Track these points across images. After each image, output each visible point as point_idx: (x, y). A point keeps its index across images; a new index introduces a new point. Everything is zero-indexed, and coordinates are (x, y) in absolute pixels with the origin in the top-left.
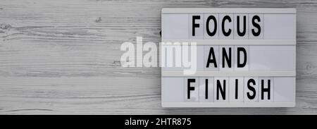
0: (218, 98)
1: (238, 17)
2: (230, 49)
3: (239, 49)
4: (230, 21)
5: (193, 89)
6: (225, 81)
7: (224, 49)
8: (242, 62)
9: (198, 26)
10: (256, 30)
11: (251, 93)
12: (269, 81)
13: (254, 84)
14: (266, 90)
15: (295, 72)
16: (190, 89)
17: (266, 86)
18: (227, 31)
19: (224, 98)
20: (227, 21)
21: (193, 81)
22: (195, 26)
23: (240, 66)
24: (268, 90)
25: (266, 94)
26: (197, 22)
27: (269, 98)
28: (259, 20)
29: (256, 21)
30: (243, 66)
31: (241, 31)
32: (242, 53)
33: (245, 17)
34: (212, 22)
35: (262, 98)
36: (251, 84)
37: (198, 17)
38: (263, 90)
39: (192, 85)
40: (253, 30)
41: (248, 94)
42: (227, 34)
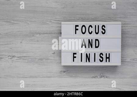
0: (86, 62)
1: (95, 26)
2: (92, 40)
3: (96, 40)
4: (92, 27)
5: (75, 57)
6: (89, 54)
7: (89, 40)
8: (97, 46)
9: (78, 29)
10: (104, 32)
11: (101, 59)
12: (109, 54)
13: (103, 55)
14: (108, 58)
15: (121, 50)
16: (74, 57)
17: (108, 56)
18: (90, 32)
19: (89, 61)
20: (90, 27)
21: (76, 54)
22: (76, 30)
23: (96, 47)
24: (109, 58)
25: (108, 60)
26: (77, 28)
27: (109, 61)
28: (105, 27)
29: (103, 27)
30: (97, 47)
31: (97, 32)
32: (97, 41)
33: (98, 26)
34: (84, 28)
35: (106, 61)
36: (101, 55)
37: (78, 26)
38: (107, 58)
39: (75, 55)
40: (102, 32)
41: (100, 59)
42: (90, 33)
